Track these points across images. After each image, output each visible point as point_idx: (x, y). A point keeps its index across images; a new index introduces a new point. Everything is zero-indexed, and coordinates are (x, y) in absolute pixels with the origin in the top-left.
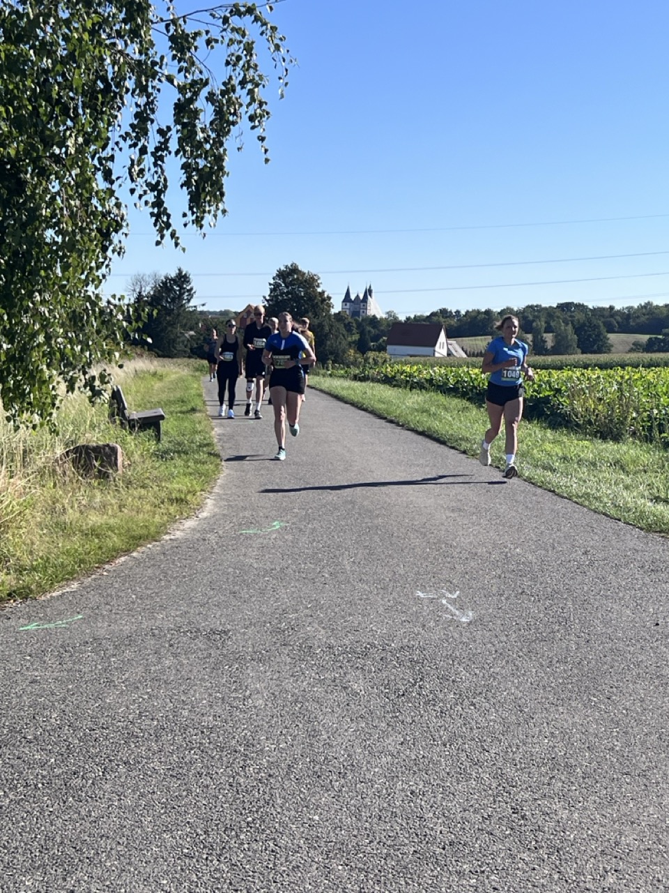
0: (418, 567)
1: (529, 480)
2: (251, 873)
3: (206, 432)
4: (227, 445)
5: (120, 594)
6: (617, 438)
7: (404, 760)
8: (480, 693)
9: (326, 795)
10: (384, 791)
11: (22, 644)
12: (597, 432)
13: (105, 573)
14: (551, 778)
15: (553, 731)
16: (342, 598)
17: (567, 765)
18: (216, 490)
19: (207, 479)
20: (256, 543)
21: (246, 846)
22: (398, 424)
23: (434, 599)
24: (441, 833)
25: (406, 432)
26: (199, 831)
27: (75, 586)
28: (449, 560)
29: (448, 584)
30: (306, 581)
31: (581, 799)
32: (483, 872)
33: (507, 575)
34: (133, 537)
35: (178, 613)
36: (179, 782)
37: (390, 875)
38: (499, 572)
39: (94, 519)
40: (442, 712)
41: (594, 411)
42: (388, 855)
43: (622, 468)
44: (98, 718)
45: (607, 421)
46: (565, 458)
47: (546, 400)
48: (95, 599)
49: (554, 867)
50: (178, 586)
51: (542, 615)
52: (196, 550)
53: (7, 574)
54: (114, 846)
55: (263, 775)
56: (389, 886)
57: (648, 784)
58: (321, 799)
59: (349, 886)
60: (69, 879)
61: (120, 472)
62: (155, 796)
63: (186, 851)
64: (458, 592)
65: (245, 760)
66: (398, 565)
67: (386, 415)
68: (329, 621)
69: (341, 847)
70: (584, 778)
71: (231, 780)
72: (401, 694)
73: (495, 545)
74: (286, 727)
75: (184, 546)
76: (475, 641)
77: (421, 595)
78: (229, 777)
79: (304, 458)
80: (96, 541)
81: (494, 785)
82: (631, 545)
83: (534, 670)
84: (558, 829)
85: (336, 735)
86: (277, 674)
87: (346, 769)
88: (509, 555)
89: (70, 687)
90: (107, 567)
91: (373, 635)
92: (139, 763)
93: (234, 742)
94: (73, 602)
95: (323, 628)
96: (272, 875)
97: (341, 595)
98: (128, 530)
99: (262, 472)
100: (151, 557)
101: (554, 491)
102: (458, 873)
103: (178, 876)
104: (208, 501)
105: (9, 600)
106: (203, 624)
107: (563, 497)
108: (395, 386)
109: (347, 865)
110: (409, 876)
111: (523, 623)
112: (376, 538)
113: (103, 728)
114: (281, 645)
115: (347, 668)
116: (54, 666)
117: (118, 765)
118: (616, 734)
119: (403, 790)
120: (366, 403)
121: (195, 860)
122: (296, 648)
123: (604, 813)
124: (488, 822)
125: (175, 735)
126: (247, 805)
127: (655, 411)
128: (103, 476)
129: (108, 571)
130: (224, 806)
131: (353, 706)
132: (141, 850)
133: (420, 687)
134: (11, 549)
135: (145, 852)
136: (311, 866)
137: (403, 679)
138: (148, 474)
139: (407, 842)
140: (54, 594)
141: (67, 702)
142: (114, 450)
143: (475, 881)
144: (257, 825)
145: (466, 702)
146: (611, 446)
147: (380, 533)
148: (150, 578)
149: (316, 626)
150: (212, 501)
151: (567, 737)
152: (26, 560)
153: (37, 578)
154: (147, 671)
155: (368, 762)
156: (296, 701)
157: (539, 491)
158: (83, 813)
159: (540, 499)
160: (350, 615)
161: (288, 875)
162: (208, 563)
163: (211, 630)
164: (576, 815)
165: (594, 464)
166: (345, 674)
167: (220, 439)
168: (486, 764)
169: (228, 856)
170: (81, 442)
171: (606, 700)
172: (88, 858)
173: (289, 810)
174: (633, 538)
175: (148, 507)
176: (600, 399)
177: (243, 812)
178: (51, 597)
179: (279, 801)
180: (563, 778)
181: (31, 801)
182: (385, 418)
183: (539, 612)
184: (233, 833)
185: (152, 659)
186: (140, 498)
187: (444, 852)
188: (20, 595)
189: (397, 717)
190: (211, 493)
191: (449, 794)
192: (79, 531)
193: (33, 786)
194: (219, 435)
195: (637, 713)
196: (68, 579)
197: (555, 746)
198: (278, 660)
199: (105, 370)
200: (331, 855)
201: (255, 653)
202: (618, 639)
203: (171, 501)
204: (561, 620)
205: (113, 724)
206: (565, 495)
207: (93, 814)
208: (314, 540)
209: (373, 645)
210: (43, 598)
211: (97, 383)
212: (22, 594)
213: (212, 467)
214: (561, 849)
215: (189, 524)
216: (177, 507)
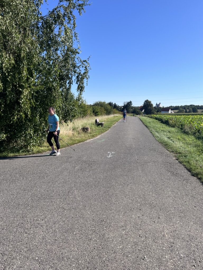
0: (114, 148)
1: (152, 134)
16: (96, 152)
19: (102, 133)
22: (144, 124)
23: (110, 153)
30: (95, 149)
34: (80, 141)
38: (126, 149)
43: (169, 132)
45: (174, 125)
51: (122, 157)
61: (89, 131)
64: (115, 152)
68: (89, 156)
73: (131, 145)
79: (122, 130)
80: (74, 142)
91: (92, 159)
95: (86, 157)
100: (80, 145)
101: (154, 136)
104: (99, 136)
128: (86, 132)
138: (93, 132)
142: (88, 128)
159: (150, 137)
165: (166, 131)
167: (113, 126)
174: (155, 144)
175: (87, 137)
208: (105, 143)
209: (89, 161)
213: (105, 131)
215: (91, 140)
216: (92, 137)
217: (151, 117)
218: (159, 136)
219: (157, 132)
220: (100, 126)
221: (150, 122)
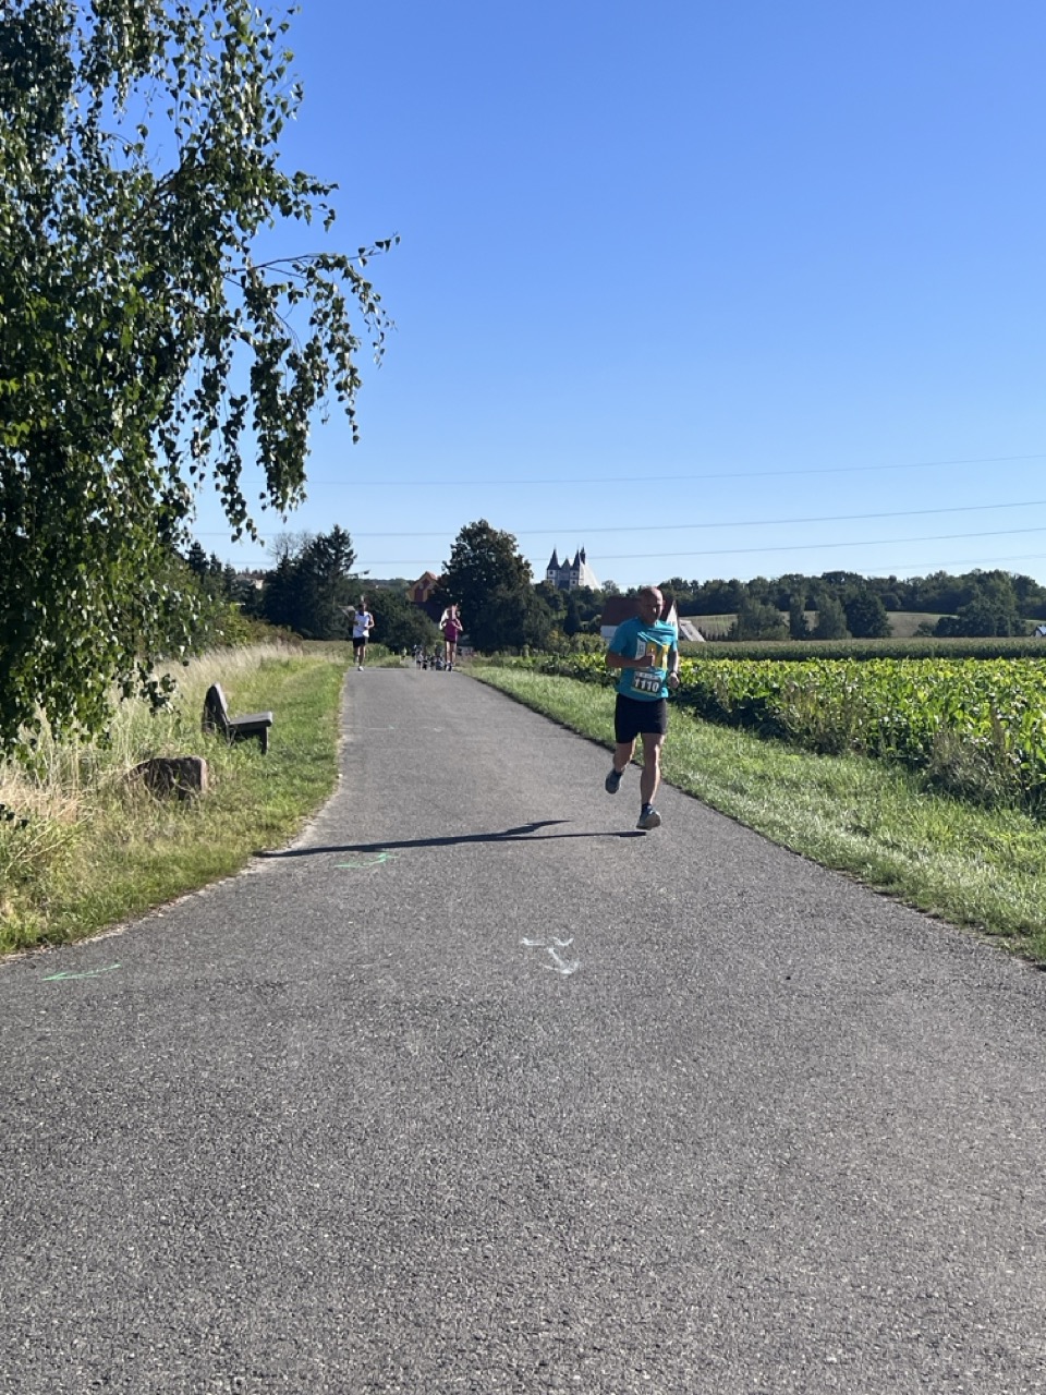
0: (535, 911)
1: (712, 805)
2: (228, 1241)
3: (328, 741)
4: (352, 758)
5: (171, 940)
6: (834, 754)
7: (437, 1126)
8: (551, 1054)
9: (336, 1162)
10: (402, 1159)
11: (40, 996)
12: (816, 743)
13: (160, 915)
14: (593, 1146)
15: (615, 1095)
16: (432, 946)
17: (617, 1132)
18: (321, 814)
19: (313, 801)
20: (350, 881)
21: (231, 1214)
22: (575, 733)
23: (540, 947)
24: (449, 1201)
25: (582, 741)
26: (184, 1198)
27: (121, 929)
28: (575, 900)
29: (563, 930)
30: (396, 925)
31: (618, 1167)
32: (479, 1241)
33: (638, 920)
34: (202, 872)
35: (233, 962)
36: (177, 1148)
37: (378, 1244)
38: (629, 916)
39: (161, 849)
40: (498, 1075)
41: (813, 718)
42: (382, 1223)
43: (830, 791)
44: (105, 1079)
45: (828, 730)
46: (762, 777)
47: (762, 701)
48: (141, 945)
49: (558, 1236)
50: (242, 931)
51: (659, 967)
52: (277, 889)
53: (44, 915)
54: (86, 1212)
55: (273, 1141)
56: (372, 1253)
57: (698, 1152)
58: (328, 1166)
59: (330, 1254)
60: (28, 1246)
61: (204, 792)
62: (146, 1162)
63: (164, 1218)
64: (571, 940)
65: (257, 1126)
66: (512, 908)
67: (562, 720)
68: (407, 972)
69: (333, 1218)
70: (630, 1145)
71: (235, 1147)
72: (459, 1054)
73: (637, 883)
74: (315, 1091)
75: (263, 884)
76: (568, 996)
77: (526, 942)
78: (233, 1143)
79: (442, 775)
80: (157, 876)
81: (527, 1152)
82: (801, 885)
83: (623, 1029)
84: (579, 1198)
85: (369, 1100)
86: (325, 1033)
87: (368, 1135)
88: (649, 895)
89: (82, 1045)
90: (164, 907)
91: (453, 990)
92: (137, 1127)
93: (251, 1106)
94: (111, 949)
95: (398, 981)
96: (249, 1243)
97: (431, 943)
98: (197, 865)
99: (385, 792)
100: (220, 896)
101: (735, 819)
102: (452, 1241)
103: (147, 1243)
104: (308, 827)
105: (39, 946)
106: (258, 976)
107: (743, 825)
108: (588, 681)
109: (334, 1233)
110: (398, 1244)
111: (634, 975)
112: (498, 875)
113: (107, 1090)
114: (341, 1000)
115: (408, 1027)
116: (70, 1022)
117: (113, 1130)
118: (684, 1099)
119: (423, 1158)
120: (544, 704)
121: (170, 1227)
122: (357, 1002)
123: (636, 1181)
124: (504, 1190)
125: (187, 1098)
126: (244, 1173)
127: (886, 719)
128: (182, 795)
129: (165, 912)
130: (220, 1173)
131: (399, 1068)
132: (116, 1217)
133: (484, 1047)
134: (50, 885)
135: (119, 1219)
136: (296, 1234)
137: (469, 1038)
138: (239, 795)
139: (408, 1209)
140: (93, 940)
141: (74, 1061)
142: (197, 765)
143: (467, 1249)
144: (250, 1193)
145: (531, 1064)
146: (827, 762)
147: (503, 867)
148: (213, 921)
149: (389, 977)
150: (314, 828)
151: (630, 1101)
152: (68, 900)
153: (75, 919)
154: (176, 1028)
155: (395, 1128)
156: (337, 1062)
157: (718, 818)
158: (62, 1178)
159: (716, 829)
160: (435, 965)
161: (267, 1243)
162: (286, 904)
163: (266, 982)
164: (604, 1185)
165: (796, 785)
166: (403, 1032)
167: (345, 750)
168: (526, 1130)
169: (208, 1223)
170: (162, 754)
171: (691, 1063)
172: (54, 1224)
173: (289, 1177)
174: (806, 876)
175: (229, 835)
176: (822, 703)
177: (238, 1180)
178: (91, 942)
179: (282, 1168)
180: (607, 1146)
181: (7, 1166)
182: (562, 724)
183: (659, 963)
184: (221, 1201)
185: (185, 1014)
186: (222, 823)
187: (444, 1220)
188: (51, 940)
189: (445, 1080)
190: (314, 817)
191: (472, 1161)
192: (138, 864)
193: (12, 1151)
194: (345, 745)
195: (720, 1077)
196: (115, 922)
197: (612, 1112)
198: (332, 1016)
199: (168, 676)
200: (321, 1223)
201: (308, 1008)
202: (736, 994)
203: (260, 827)
204: (679, 972)
205: (119, 1086)
206: (747, 823)
207: (72, 1180)
208: (421, 877)
209: (449, 1001)
210: (80, 943)
211: (159, 690)
212: (56, 938)
213: (321, 785)
214: (572, 1218)
220: (250, 745)
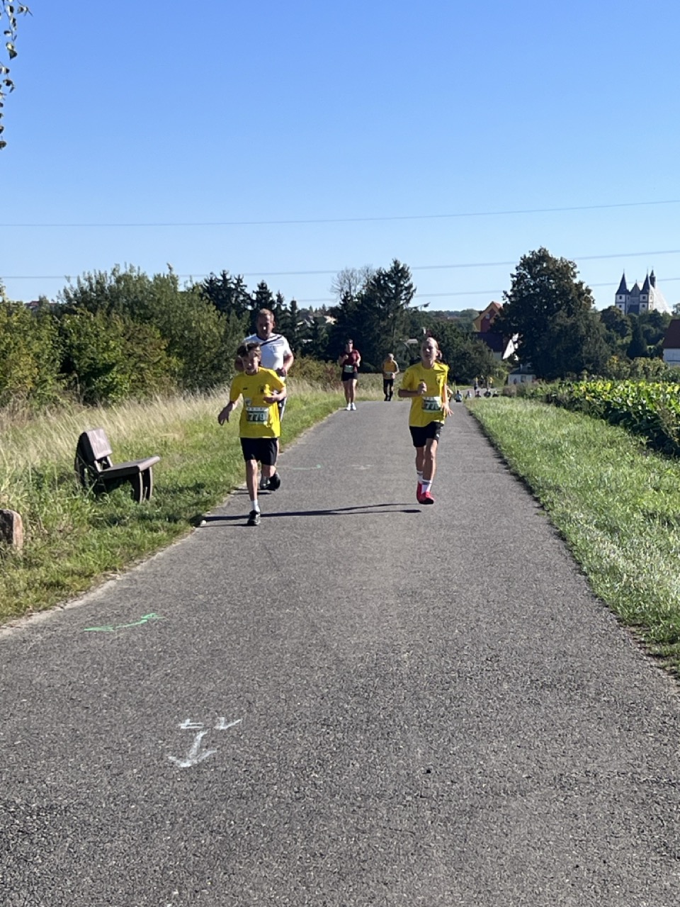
19: (138, 553)
22: (507, 466)
23: (193, 731)
29: (243, 708)
33: (340, 693)
64: (237, 722)
67: (504, 454)
77: (186, 724)
82: (569, 646)
88: (384, 662)
101: (579, 564)
107: (580, 572)
142: (8, 519)
157: (561, 563)
159: (546, 578)
215: (38, 618)
216: (45, 593)
217: (572, 405)
218: (621, 562)
219: (613, 531)
220: (122, 493)
221: (554, 449)
